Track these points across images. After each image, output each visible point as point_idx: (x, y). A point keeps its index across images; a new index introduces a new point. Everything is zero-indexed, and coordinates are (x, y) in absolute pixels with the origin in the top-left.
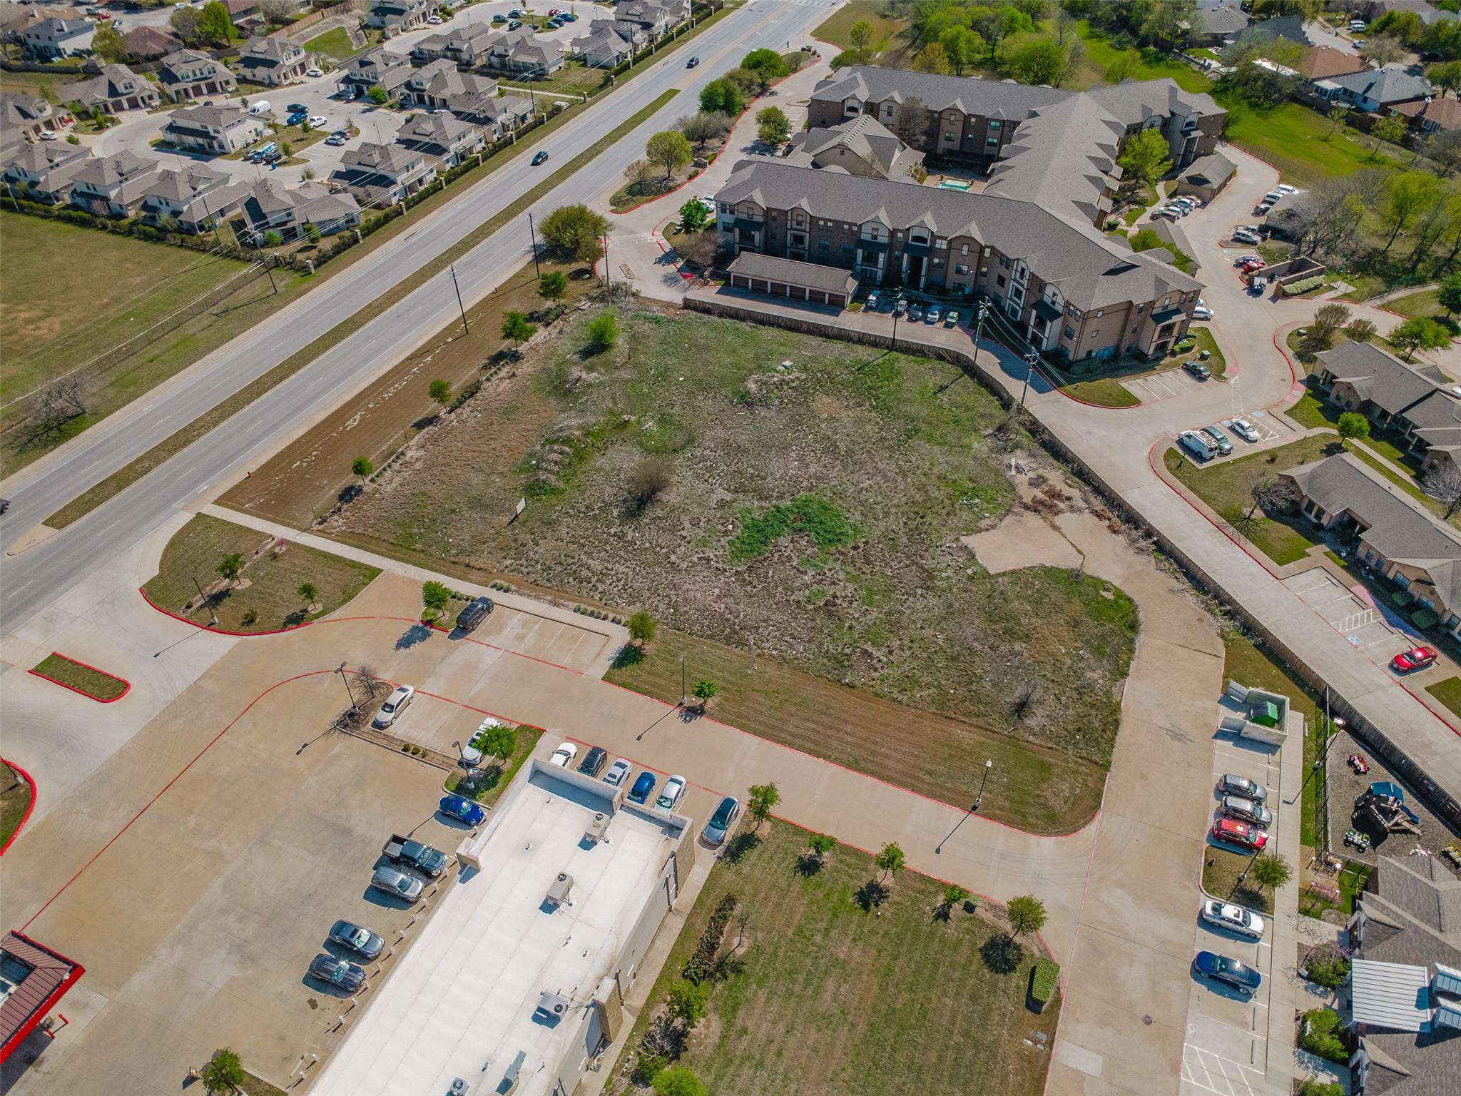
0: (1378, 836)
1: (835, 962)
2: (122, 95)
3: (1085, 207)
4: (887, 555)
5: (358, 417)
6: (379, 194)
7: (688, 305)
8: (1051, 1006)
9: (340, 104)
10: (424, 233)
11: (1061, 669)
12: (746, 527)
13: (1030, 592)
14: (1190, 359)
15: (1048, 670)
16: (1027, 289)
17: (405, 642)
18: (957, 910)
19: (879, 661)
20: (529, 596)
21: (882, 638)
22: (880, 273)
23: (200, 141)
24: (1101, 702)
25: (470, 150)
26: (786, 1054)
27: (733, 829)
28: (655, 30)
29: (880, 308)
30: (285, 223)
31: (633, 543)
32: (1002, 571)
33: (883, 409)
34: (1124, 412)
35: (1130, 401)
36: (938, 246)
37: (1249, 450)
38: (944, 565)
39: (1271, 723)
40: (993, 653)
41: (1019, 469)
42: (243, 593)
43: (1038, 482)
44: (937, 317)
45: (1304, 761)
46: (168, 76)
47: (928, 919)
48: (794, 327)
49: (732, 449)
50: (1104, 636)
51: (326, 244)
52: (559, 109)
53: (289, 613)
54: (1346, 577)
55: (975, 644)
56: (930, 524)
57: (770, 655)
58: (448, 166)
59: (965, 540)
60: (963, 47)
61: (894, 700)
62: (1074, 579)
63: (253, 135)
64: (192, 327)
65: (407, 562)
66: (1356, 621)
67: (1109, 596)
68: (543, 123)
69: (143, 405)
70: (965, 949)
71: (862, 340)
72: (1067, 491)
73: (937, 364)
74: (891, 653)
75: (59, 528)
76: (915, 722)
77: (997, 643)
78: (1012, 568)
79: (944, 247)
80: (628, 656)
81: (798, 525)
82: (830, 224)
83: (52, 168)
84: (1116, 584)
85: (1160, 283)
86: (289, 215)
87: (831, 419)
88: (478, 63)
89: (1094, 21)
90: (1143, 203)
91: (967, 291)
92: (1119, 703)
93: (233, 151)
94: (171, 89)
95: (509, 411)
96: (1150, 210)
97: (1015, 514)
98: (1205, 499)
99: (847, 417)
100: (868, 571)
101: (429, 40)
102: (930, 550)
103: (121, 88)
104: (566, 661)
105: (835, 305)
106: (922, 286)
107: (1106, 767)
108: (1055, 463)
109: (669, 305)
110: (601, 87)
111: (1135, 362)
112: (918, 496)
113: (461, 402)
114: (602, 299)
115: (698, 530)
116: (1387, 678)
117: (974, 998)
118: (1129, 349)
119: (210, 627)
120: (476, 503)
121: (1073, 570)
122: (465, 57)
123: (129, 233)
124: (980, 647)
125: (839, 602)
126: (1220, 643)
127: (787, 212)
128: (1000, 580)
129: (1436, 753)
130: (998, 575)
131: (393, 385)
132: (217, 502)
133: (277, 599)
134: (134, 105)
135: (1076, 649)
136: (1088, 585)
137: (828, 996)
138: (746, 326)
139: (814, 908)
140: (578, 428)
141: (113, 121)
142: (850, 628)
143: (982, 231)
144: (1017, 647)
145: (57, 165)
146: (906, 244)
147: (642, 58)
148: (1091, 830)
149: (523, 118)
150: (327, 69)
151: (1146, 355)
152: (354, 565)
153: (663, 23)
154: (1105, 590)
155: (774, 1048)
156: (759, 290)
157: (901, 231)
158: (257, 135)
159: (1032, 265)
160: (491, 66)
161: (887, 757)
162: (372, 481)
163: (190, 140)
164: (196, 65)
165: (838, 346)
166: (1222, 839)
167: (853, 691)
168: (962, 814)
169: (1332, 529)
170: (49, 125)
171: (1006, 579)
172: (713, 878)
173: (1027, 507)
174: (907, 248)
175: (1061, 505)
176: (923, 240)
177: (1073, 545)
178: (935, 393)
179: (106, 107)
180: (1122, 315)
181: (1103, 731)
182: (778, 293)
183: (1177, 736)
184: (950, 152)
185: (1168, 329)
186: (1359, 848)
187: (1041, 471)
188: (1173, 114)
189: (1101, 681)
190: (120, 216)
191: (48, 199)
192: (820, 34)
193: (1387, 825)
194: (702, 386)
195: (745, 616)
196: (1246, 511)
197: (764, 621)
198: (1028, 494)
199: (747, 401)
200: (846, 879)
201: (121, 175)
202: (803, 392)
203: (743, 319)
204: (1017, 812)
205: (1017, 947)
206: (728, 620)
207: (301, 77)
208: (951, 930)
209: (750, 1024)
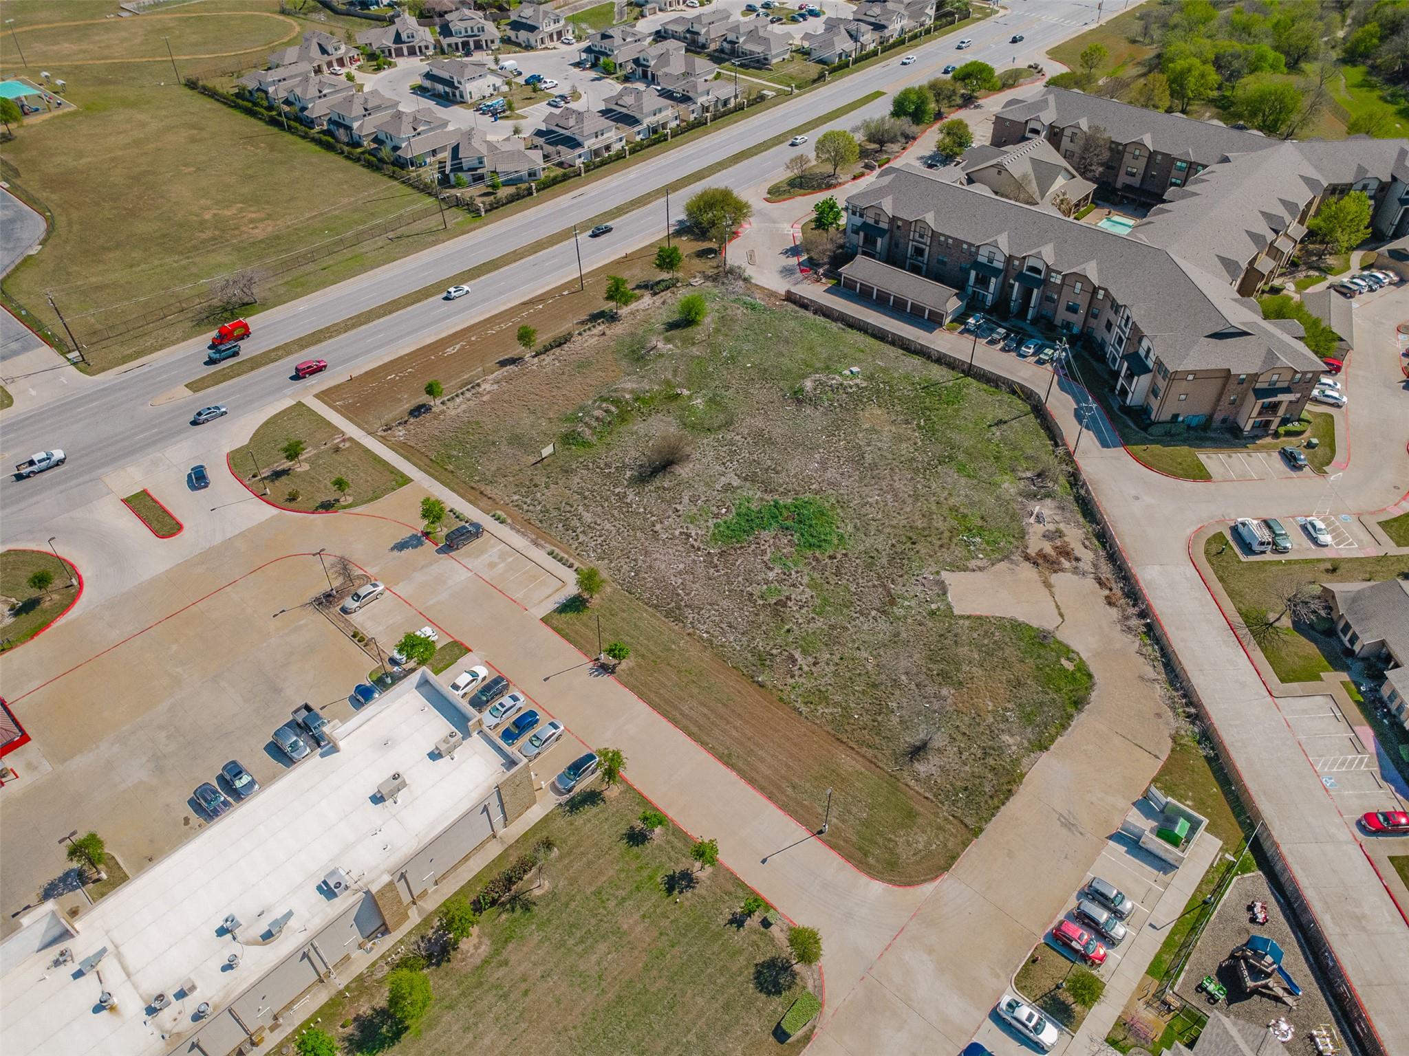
0: (1236, 992)
1: (617, 931)
2: (404, 42)
3: (1229, 265)
4: (860, 571)
5: (458, 347)
6: (567, 154)
7: (790, 298)
8: (798, 1041)
9: (577, 70)
10: (589, 196)
11: (979, 724)
12: (738, 514)
13: (986, 642)
14: (1291, 444)
15: (963, 723)
16: (1128, 339)
17: (400, 546)
18: (753, 922)
19: (800, 669)
20: (518, 531)
21: (814, 648)
22: (990, 297)
23: (447, 89)
24: (1004, 767)
25: (664, 126)
26: (531, 996)
27: (587, 782)
28: (887, 33)
29: (977, 332)
30: (476, 169)
31: (629, 505)
32: (968, 614)
33: (930, 432)
34: (1188, 485)
35: (1201, 475)
36: (1052, 280)
37: (1314, 553)
38: (912, 594)
39: (1174, 841)
40: (917, 691)
41: (1039, 519)
42: (299, 475)
43: (1053, 535)
44: (1031, 351)
45: (1196, 890)
46: (446, 31)
47: (722, 921)
48: (880, 335)
49: (760, 438)
50: (1042, 704)
51: (503, 192)
52: (762, 98)
53: (325, 499)
54: (1355, 713)
55: (903, 677)
56: (918, 552)
57: (701, 637)
58: (638, 138)
59: (945, 575)
60: (1191, 82)
61: (796, 709)
62: (1040, 640)
63: (491, 90)
64: (367, 246)
65: (436, 478)
66: (1343, 764)
67: (1069, 666)
68: (743, 109)
69: (301, 305)
70: (742, 960)
71: (941, 360)
72: (1079, 551)
73: (1007, 397)
74: (815, 664)
75: (194, 391)
76: (805, 735)
77: (927, 682)
78: (978, 613)
79: (1058, 282)
80: (574, 605)
81: (789, 523)
82: (950, 241)
83: (320, 97)
84: (1084, 656)
85: (1270, 356)
86: (481, 163)
87: (873, 430)
88: (713, 47)
89: (1374, 70)
90: (1326, 271)
91: (1075, 330)
92: (1022, 776)
93: (470, 101)
94: (445, 42)
95: (583, 365)
96: (1331, 279)
97: (1012, 562)
98: (1232, 594)
99: (887, 431)
100: (832, 582)
101: (675, 21)
102: (906, 577)
103: (404, 37)
104: (518, 596)
105: (932, 321)
106: (1029, 317)
107: (977, 832)
108: (1082, 520)
109: (772, 294)
110: (814, 81)
111: (1228, 436)
112: (920, 522)
113: (546, 350)
114: (715, 279)
115: (693, 507)
116: (1346, 834)
117: (727, 1007)
118: (1224, 421)
119: (262, 496)
120: (516, 440)
121: (1044, 631)
122: (701, 39)
123: (357, 160)
124: (906, 681)
125: (790, 604)
126: (1167, 746)
127: (911, 223)
128: (961, 622)
129: (1364, 929)
130: (962, 617)
131: (499, 324)
132: (317, 396)
133: (322, 486)
134: (412, 52)
135: (1006, 709)
136: (1052, 650)
137: (594, 958)
138: (835, 327)
139: (623, 876)
140: (632, 392)
141: (390, 64)
142: (788, 631)
143: (1100, 271)
144: (944, 692)
145: (325, 96)
146: (1021, 273)
147: (865, 58)
148: (928, 888)
149: (725, 103)
150: (579, 39)
151: (1242, 430)
152: (393, 471)
153: (898, 26)
154: (1068, 659)
155: (523, 986)
156: (864, 295)
157: (1017, 259)
158: (495, 90)
159: (1137, 314)
160: (722, 51)
161: (762, 760)
162: (443, 403)
163: (440, 88)
164: (469, 24)
165: (916, 361)
166: (1059, 940)
167: (761, 689)
168: (806, 834)
169: (1364, 659)
170: (341, 62)
171: (967, 623)
172: (546, 820)
173: (1027, 558)
174: (1020, 277)
175: (1066, 564)
176: (1038, 271)
177: (1058, 607)
178: (990, 426)
179: (390, 51)
180: (1219, 382)
181: (991, 797)
182: (881, 302)
183: (1068, 825)
184: (1128, 187)
185: (1274, 407)
186: (1212, 999)
187: (1062, 526)
188: (1394, 179)
189: (1014, 748)
190: (359, 145)
191: (310, 123)
192: (1055, 54)
193: (1250, 984)
194: (764, 374)
195: (695, 595)
196: (1272, 617)
197: (710, 605)
198: (1036, 543)
199: (799, 398)
200: (664, 859)
201: (366, 110)
202: (858, 399)
203: (835, 320)
204: (860, 849)
205: (794, 975)
206: (678, 595)
207: (557, 44)
208: (738, 938)
209: (513, 959)
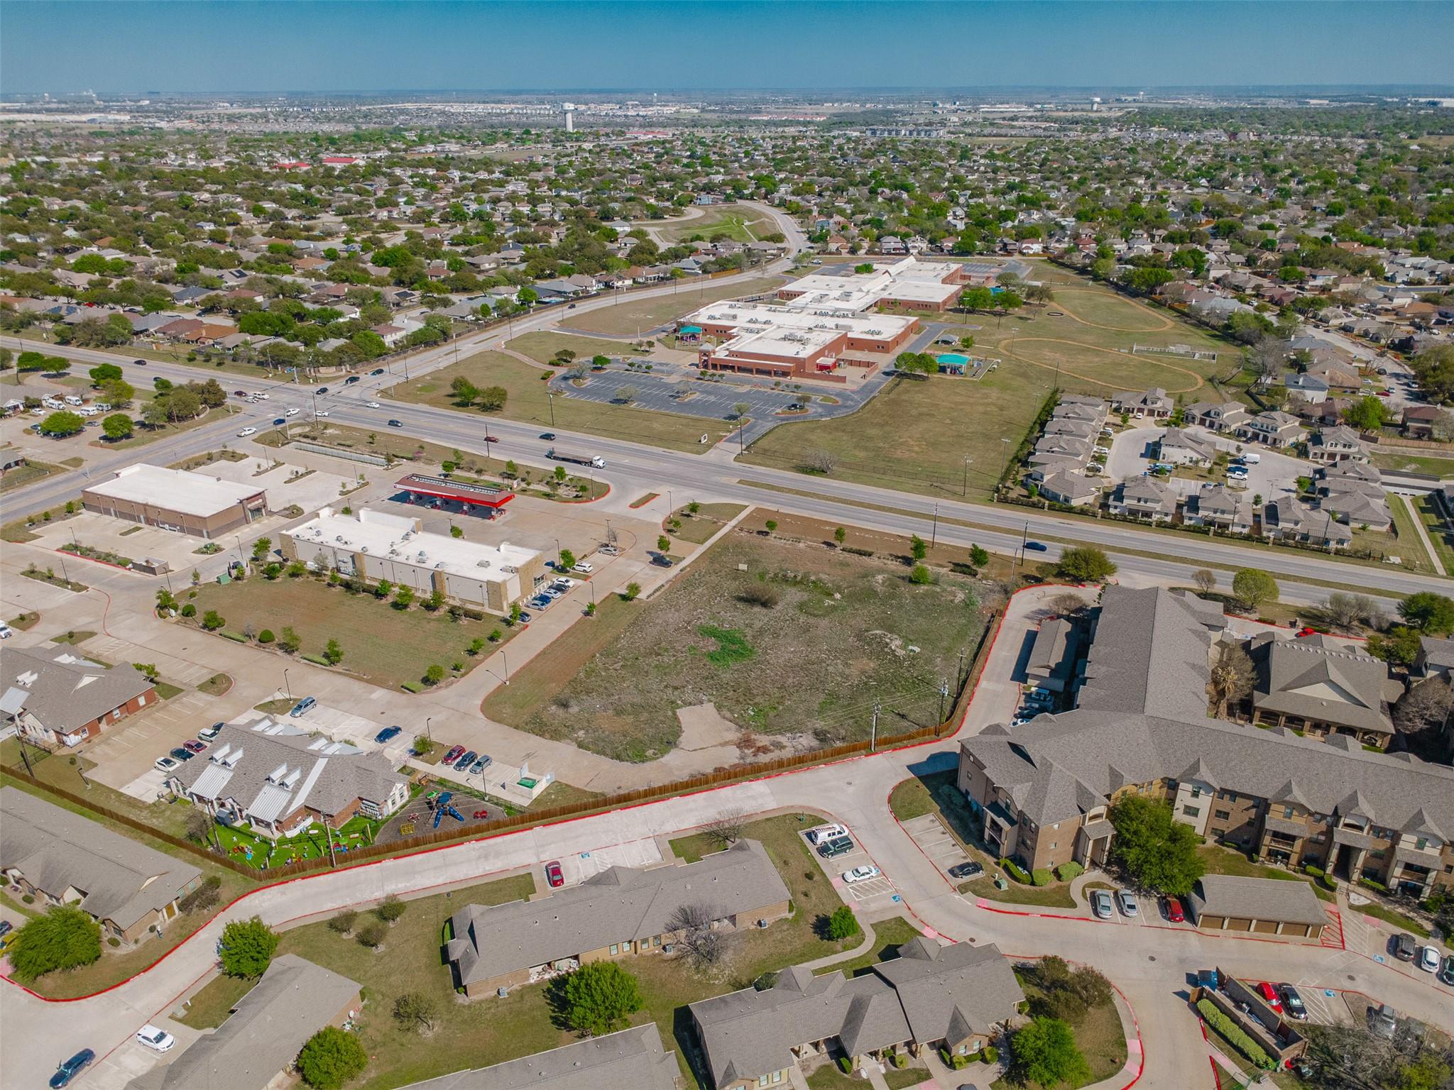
12: (727, 631)
20: (676, 576)
21: (628, 667)
24: (561, 733)
26: (416, 630)
31: (716, 599)
32: (678, 714)
34: (884, 808)
40: (608, 702)
41: (792, 738)
42: (690, 520)
43: (781, 747)
50: (612, 743)
51: (1035, 499)
53: (675, 529)
55: (617, 697)
56: (727, 692)
59: (710, 704)
62: (668, 743)
64: (917, 482)
66: (602, 862)
67: (649, 752)
78: (680, 717)
80: (627, 598)
81: (729, 648)
84: (661, 760)
87: (848, 665)
92: (558, 740)
97: (740, 730)
98: (754, 824)
99: (852, 671)
100: (684, 667)
102: (702, 691)
107: (517, 728)
112: (758, 691)
113: (851, 551)
115: (725, 617)
117: (415, 671)
119: (669, 517)
121: (676, 742)
124: (613, 698)
125: (658, 656)
126: (595, 790)
128: (670, 712)
129: (479, 858)
130: (674, 714)
132: (756, 508)
133: (685, 526)
135: (604, 731)
136: (661, 747)
137: (434, 640)
139: (473, 639)
142: (637, 658)
144: (610, 711)
152: (706, 539)
154: (655, 752)
155: (420, 628)
162: (775, 537)
167: (590, 657)
170: (1151, 412)
172: (495, 616)
173: (745, 734)
175: (748, 751)
177: (703, 749)
198: (763, 739)
202: (880, 655)
204: (499, 694)
206: (649, 624)
209: (432, 623)
